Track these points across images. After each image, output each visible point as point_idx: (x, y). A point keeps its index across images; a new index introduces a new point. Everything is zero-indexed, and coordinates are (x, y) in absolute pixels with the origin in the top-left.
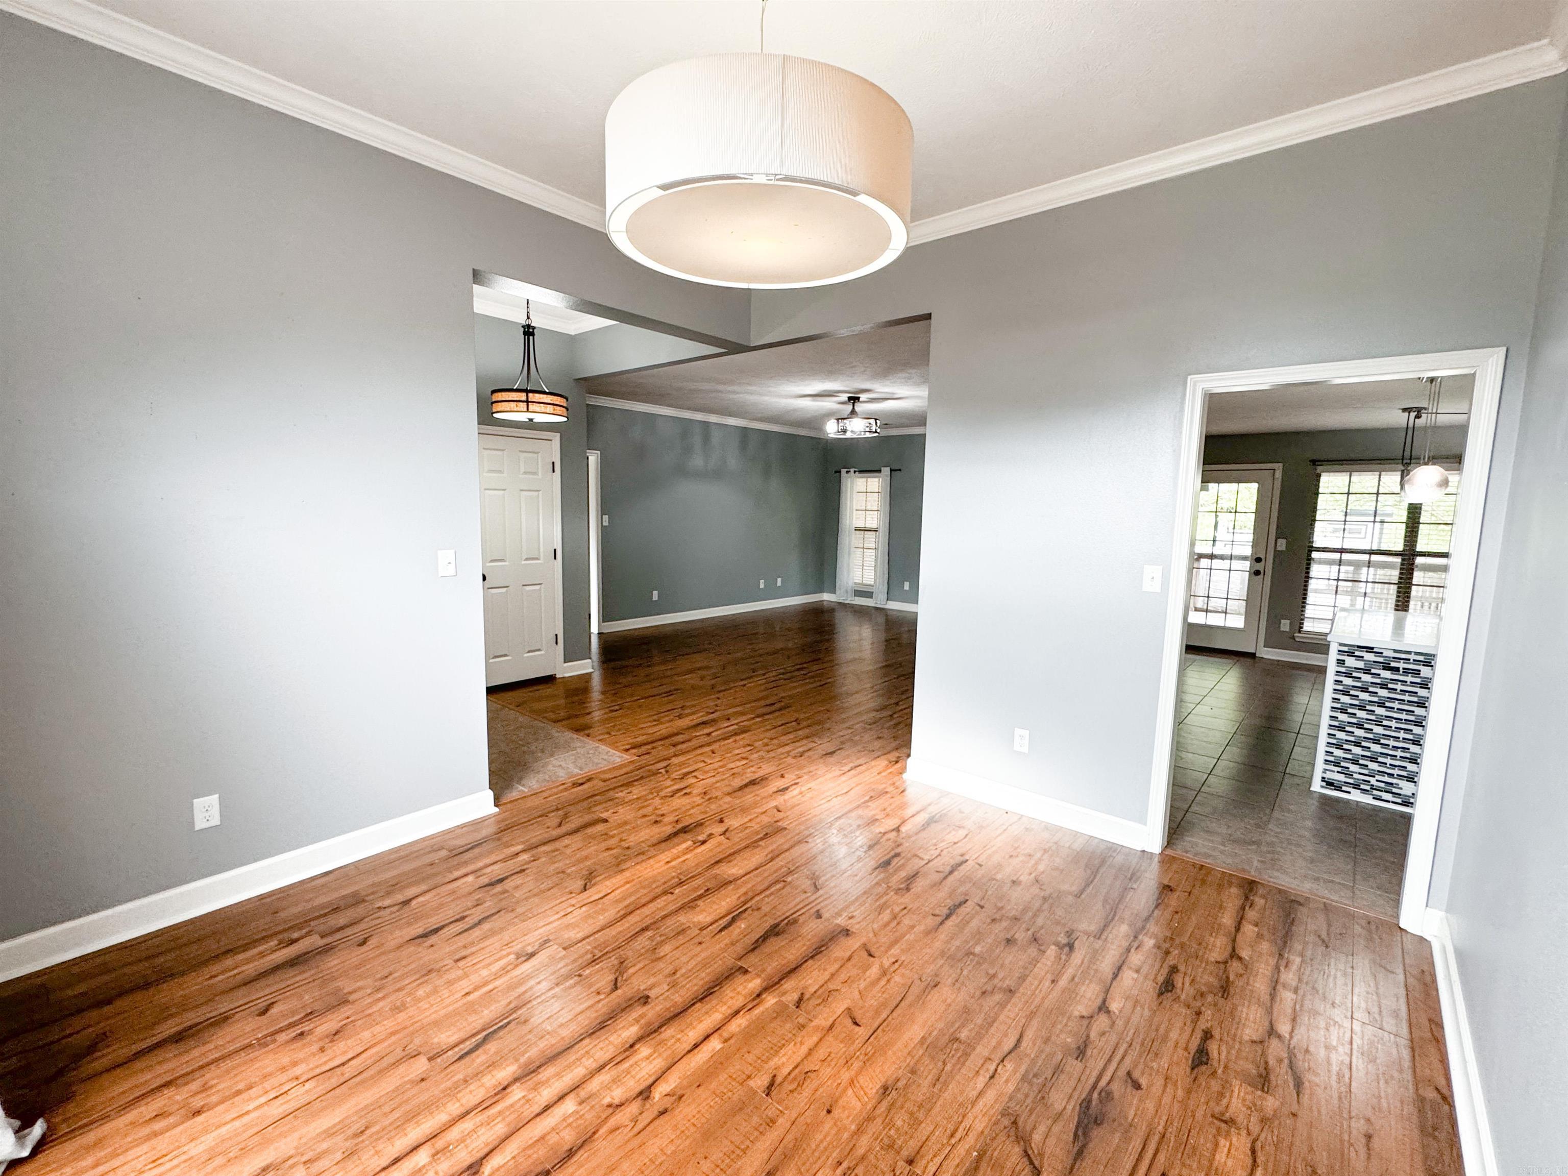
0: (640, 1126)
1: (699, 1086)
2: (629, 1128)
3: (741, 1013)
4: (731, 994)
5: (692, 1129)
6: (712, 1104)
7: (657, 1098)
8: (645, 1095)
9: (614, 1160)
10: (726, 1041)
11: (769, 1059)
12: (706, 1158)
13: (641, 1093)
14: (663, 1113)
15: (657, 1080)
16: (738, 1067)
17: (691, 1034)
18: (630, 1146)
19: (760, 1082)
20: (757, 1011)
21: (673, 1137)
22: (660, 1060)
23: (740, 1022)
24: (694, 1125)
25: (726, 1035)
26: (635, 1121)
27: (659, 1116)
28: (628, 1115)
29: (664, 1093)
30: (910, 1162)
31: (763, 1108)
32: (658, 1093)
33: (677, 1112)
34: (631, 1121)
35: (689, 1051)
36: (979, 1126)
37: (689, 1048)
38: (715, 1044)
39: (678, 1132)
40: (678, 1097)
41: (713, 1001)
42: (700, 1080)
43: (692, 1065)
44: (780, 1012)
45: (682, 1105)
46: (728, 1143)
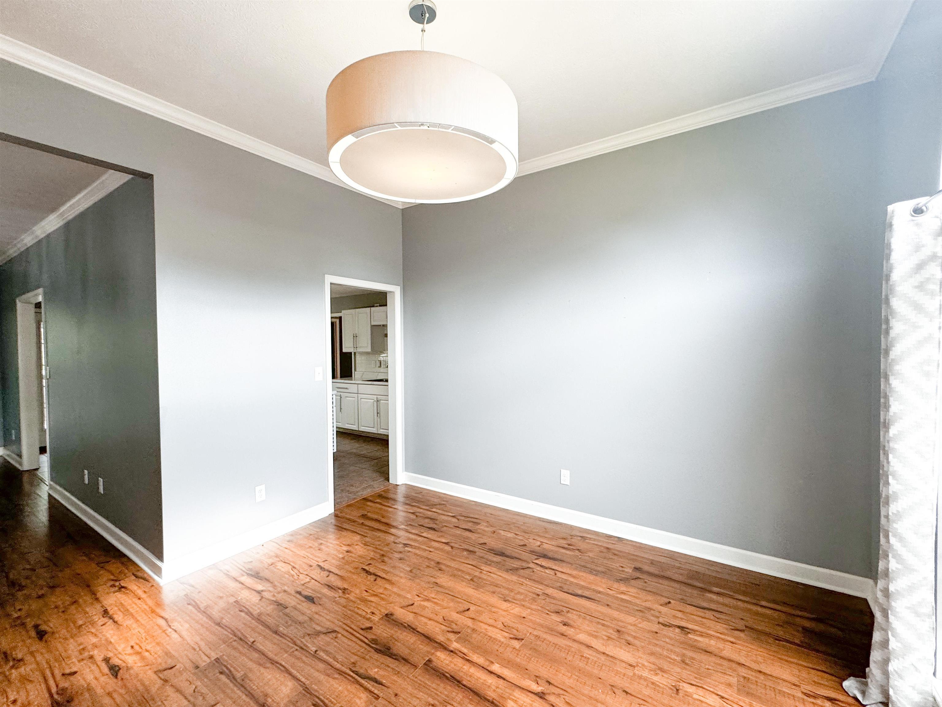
0: (562, 692)
1: (527, 669)
2: (564, 697)
3: (468, 658)
4: (452, 665)
5: (553, 667)
6: (535, 662)
7: (542, 688)
8: (542, 695)
9: (585, 698)
10: (492, 663)
11: (500, 641)
12: (566, 659)
13: (541, 697)
14: (550, 683)
15: (530, 692)
16: (509, 654)
17: (490, 681)
18: (574, 693)
19: (516, 644)
20: (465, 651)
21: (561, 675)
22: (515, 694)
23: (475, 658)
24: (551, 667)
25: (487, 663)
26: (559, 695)
27: (552, 684)
28: (558, 700)
29: (537, 685)
30: (538, 595)
31: (531, 640)
32: (539, 689)
33: (546, 676)
34: (560, 697)
35: (504, 679)
36: (516, 578)
37: (502, 680)
38: (496, 668)
39: (557, 673)
40: (537, 679)
41: (460, 675)
42: (523, 670)
43: (513, 676)
44: (464, 640)
45: (541, 675)
46: (554, 652)
